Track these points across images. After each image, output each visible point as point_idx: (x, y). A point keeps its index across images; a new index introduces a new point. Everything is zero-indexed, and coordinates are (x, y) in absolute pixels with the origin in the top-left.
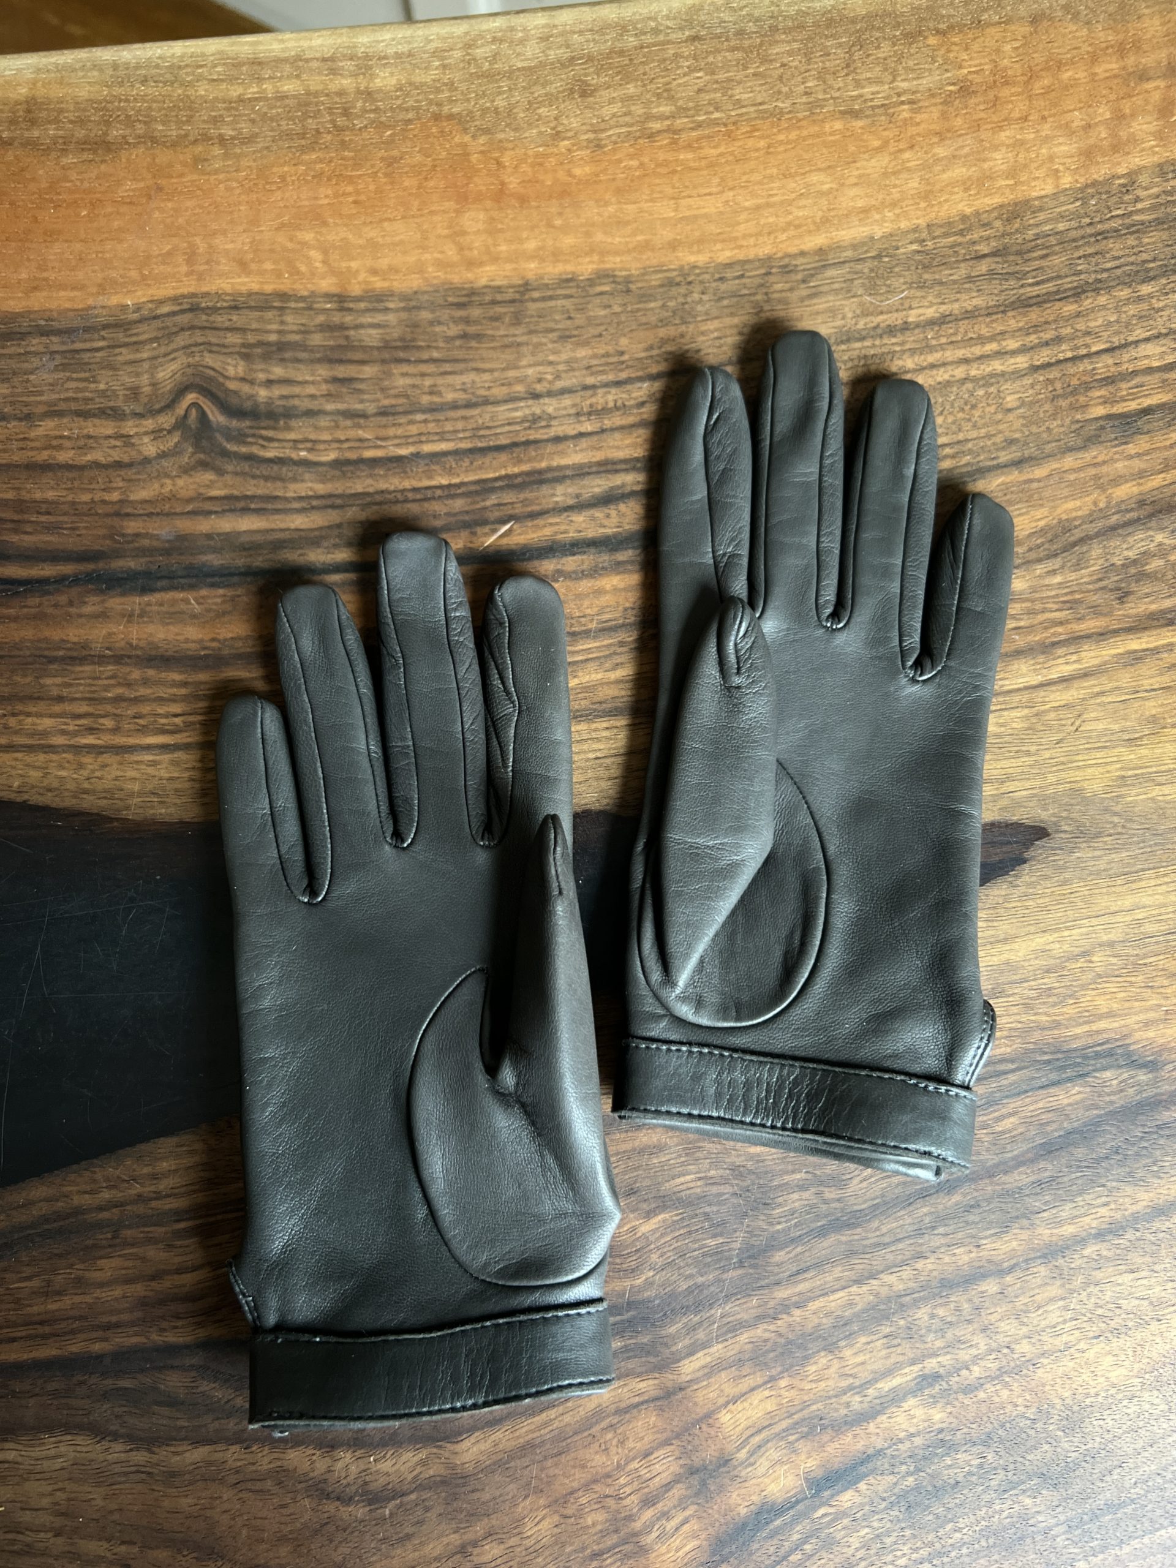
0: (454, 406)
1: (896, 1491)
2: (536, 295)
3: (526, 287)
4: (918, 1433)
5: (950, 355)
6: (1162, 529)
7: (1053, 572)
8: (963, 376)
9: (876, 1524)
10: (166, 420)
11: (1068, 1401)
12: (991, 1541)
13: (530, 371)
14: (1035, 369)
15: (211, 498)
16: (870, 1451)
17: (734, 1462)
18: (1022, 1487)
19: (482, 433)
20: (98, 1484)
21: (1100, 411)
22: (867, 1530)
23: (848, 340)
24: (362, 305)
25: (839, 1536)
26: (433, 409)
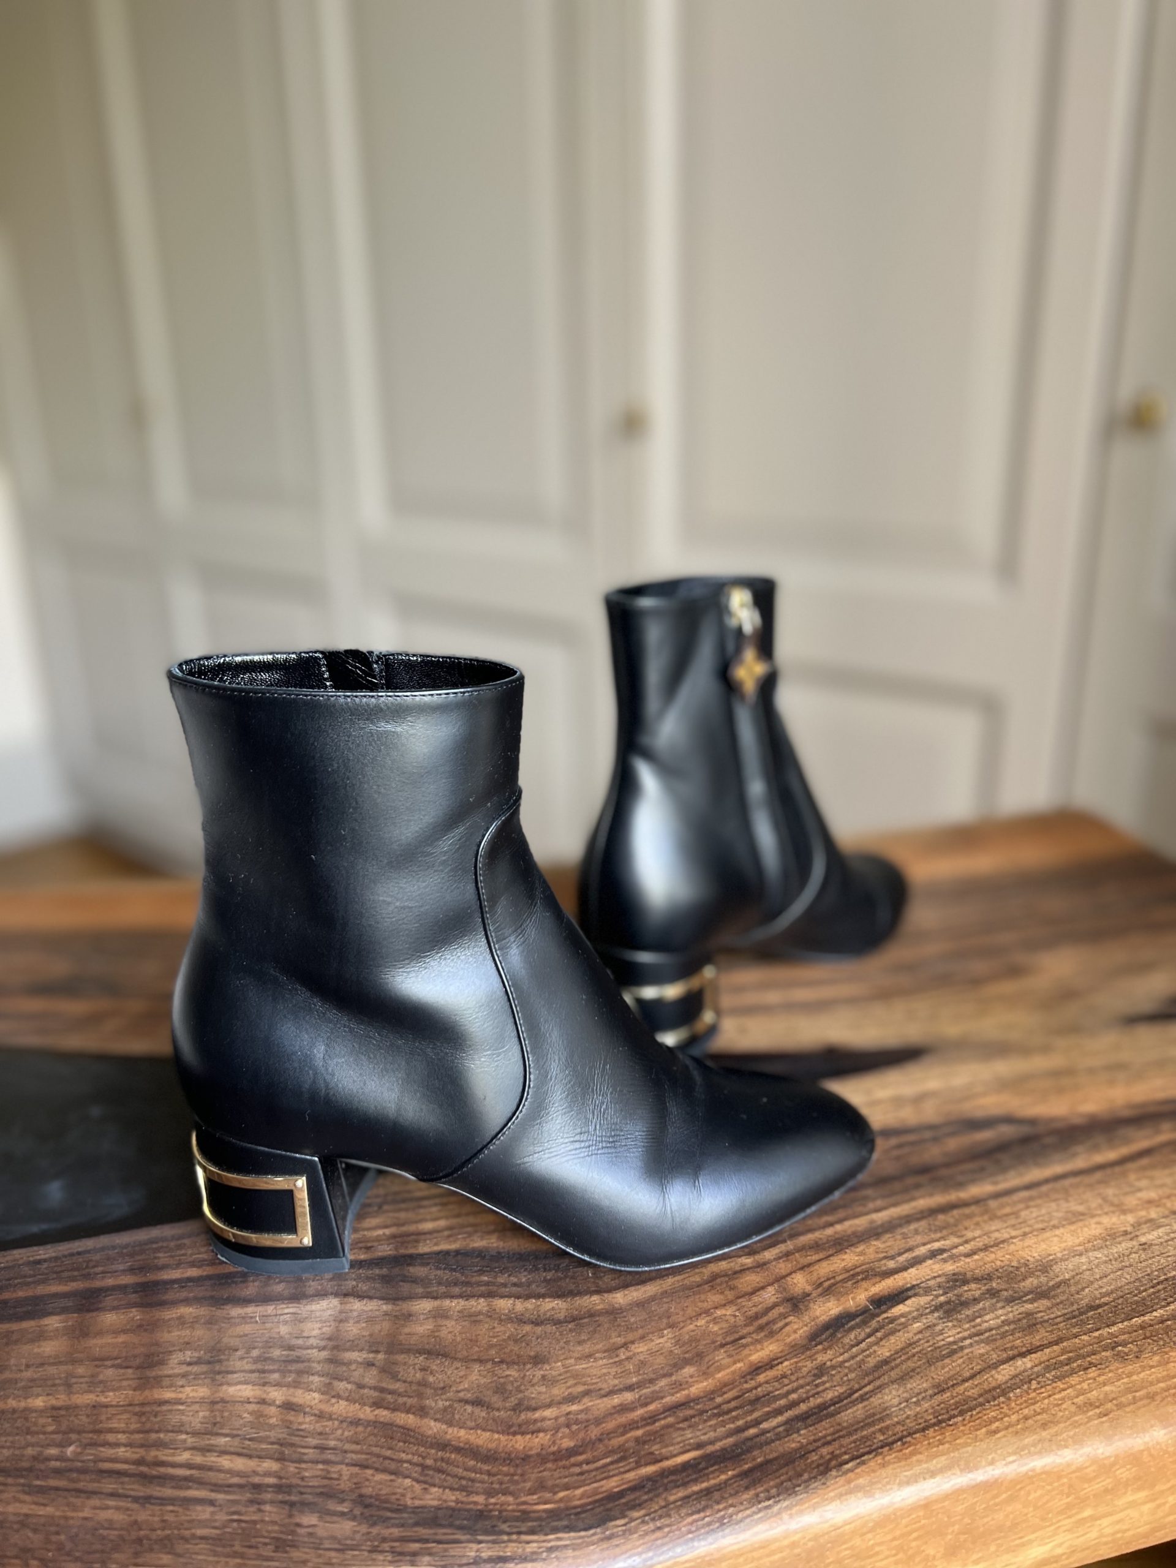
1: (934, 1303)
4: (939, 1276)
9: (925, 1321)
11: (1039, 1258)
12: (1012, 1327)
16: (909, 1285)
17: (814, 1295)
18: (1024, 1299)
20: (358, 1322)
22: (918, 1324)
25: (898, 1328)
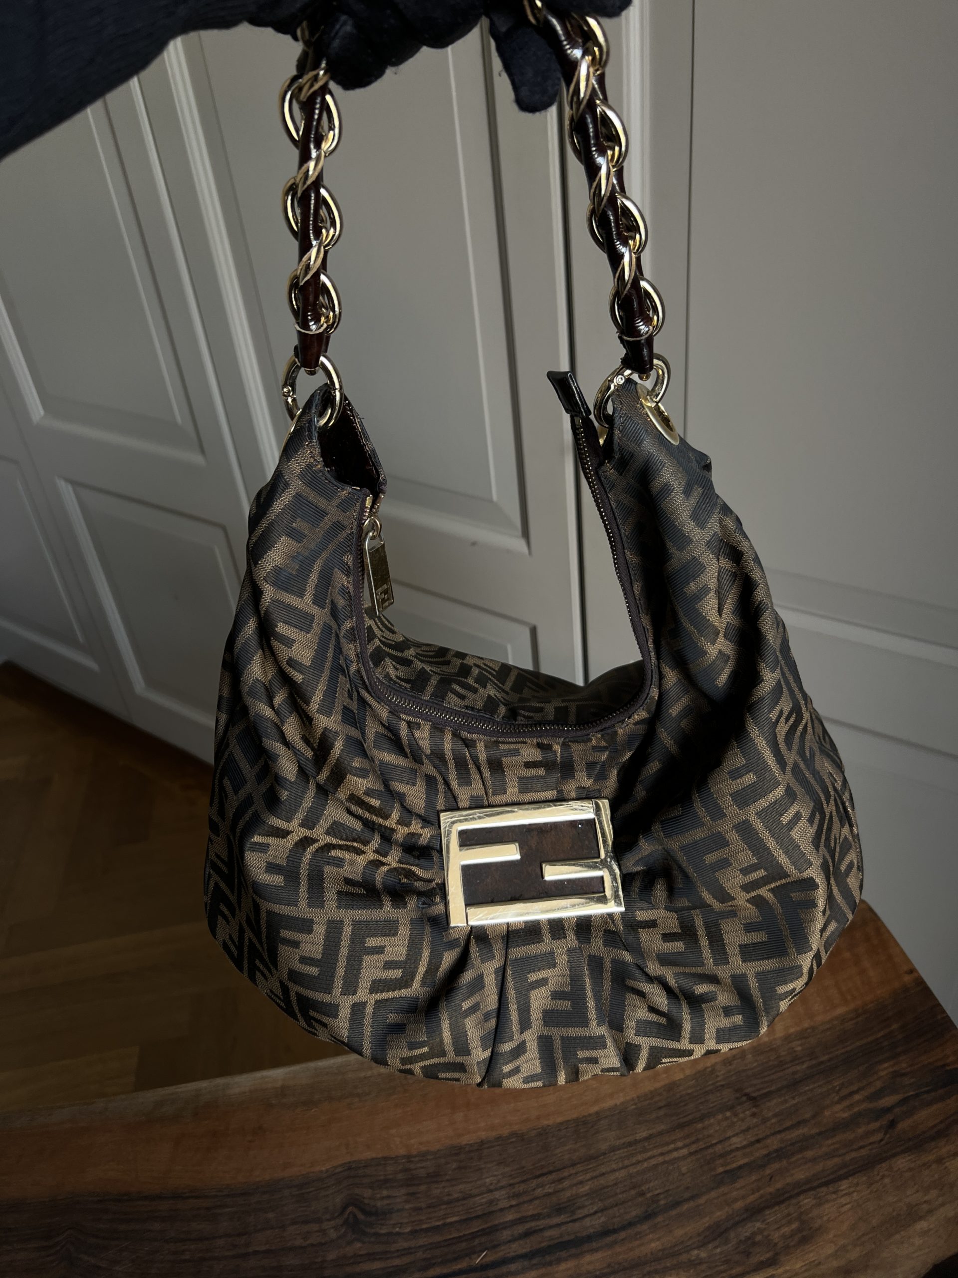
0: (458, 1200)
2: (486, 1146)
3: (482, 1143)
5: (655, 1152)
6: (758, 1221)
7: (716, 1247)
8: (663, 1161)
10: (339, 1221)
13: (488, 1180)
14: (691, 1154)
15: (361, 1255)
19: (470, 1211)
21: (721, 1170)
23: (614, 1151)
24: (417, 1159)
26: (449, 1203)
